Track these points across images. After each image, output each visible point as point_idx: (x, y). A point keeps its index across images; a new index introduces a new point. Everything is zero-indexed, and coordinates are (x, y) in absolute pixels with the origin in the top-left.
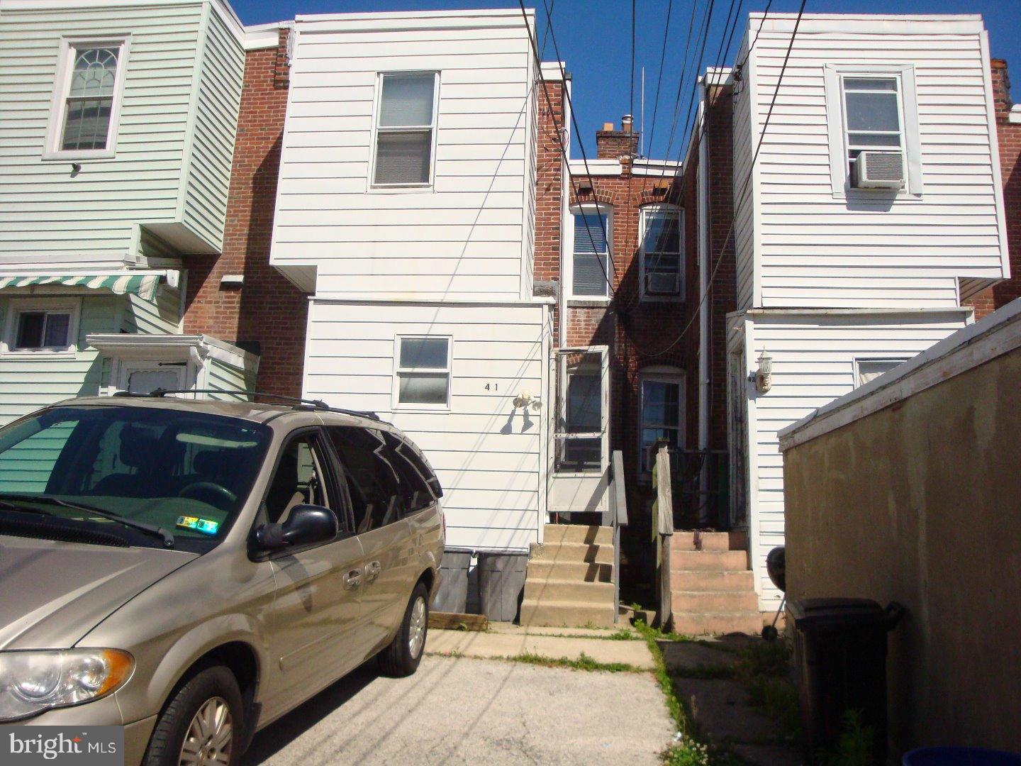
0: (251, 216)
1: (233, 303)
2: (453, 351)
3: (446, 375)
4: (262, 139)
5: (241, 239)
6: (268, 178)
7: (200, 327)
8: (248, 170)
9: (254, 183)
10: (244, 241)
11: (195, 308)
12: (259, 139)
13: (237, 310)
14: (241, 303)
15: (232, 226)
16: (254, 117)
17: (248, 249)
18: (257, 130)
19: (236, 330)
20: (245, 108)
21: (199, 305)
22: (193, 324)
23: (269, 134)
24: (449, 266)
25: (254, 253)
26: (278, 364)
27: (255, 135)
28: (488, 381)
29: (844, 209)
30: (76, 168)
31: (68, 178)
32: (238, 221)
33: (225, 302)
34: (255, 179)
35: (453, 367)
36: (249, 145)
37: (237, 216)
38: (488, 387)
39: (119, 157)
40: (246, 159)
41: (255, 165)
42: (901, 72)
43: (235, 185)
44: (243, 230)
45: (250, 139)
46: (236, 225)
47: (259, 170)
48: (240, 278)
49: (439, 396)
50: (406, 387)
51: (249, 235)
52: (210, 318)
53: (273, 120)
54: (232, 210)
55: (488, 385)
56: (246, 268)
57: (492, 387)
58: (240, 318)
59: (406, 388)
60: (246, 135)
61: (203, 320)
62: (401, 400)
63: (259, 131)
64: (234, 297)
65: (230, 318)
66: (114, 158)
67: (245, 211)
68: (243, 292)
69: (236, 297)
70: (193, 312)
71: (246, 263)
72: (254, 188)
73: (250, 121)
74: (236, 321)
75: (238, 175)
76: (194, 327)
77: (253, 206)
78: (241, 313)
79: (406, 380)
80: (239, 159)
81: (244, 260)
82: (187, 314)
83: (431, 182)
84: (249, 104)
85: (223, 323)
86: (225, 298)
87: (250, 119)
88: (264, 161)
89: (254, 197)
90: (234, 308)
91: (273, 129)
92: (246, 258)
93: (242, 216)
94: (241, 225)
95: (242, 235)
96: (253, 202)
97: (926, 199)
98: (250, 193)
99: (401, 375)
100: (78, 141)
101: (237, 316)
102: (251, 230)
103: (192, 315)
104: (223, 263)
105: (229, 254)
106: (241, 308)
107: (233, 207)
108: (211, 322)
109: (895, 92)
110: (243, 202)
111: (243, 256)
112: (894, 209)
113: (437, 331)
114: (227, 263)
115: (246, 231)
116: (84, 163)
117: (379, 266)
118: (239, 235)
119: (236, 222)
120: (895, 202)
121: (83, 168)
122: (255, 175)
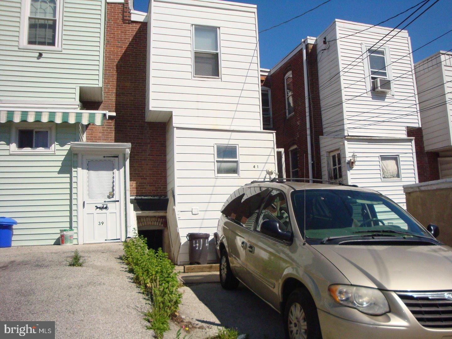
0: (117, 84)
1: (111, 125)
2: (239, 151)
3: (236, 162)
4: (119, 47)
5: (113, 95)
6: (124, 66)
7: (95, 137)
8: (113, 62)
9: (116, 68)
10: (114, 96)
11: (91, 127)
12: (117, 47)
13: (113, 129)
14: (115, 126)
15: (107, 88)
16: (114, 36)
17: (116, 100)
18: (116, 42)
19: (114, 139)
20: (109, 31)
21: (93, 126)
22: (91, 136)
23: (122, 45)
24: (231, 114)
25: (120, 102)
26: (137, 155)
27: (115, 44)
28: (254, 164)
29: (371, 99)
30: (40, 55)
31: (36, 60)
32: (110, 86)
33: (106, 125)
34: (117, 66)
35: (240, 158)
36: (112, 49)
37: (110, 83)
38: (254, 167)
39: (64, 52)
40: (112, 56)
41: (116, 59)
42: (385, 49)
43: (107, 69)
44: (113, 91)
45: (113, 47)
46: (109, 88)
47: (118, 62)
48: (114, 114)
49: (235, 171)
50: (220, 166)
51: (116, 93)
52: (100, 133)
53: (124, 38)
54: (106, 80)
55: (254, 166)
56: (116, 109)
57: (256, 167)
58: (115, 133)
59: (220, 168)
60: (111, 44)
61: (96, 134)
62: (218, 173)
63: (117, 43)
64: (111, 123)
65: (110, 133)
66: (62, 51)
67: (113, 81)
68: (115, 121)
69: (113, 123)
70: (90, 130)
71: (116, 107)
72: (117, 71)
73: (112, 38)
74: (113, 134)
75: (108, 63)
76: (91, 137)
77: (117, 79)
78: (115, 130)
79: (219, 164)
80: (108, 56)
81: (115, 105)
82: (87, 131)
83: (220, 77)
84: (110, 29)
85: (106, 135)
86: (107, 123)
87: (112, 36)
88: (121, 58)
89: (117, 75)
90: (112, 128)
91: (124, 43)
92: (116, 104)
93: (112, 84)
94: (111, 88)
95: (113, 93)
96: (117, 77)
97: (395, 97)
98: (115, 73)
99: (217, 161)
100: (38, 40)
101: (114, 132)
102: (117, 91)
103: (90, 131)
104: (104, 106)
105: (106, 102)
106: (115, 128)
107: (107, 79)
108: (101, 135)
109: (384, 56)
110: (112, 77)
111: (114, 103)
112: (386, 100)
113: (232, 142)
114: (106, 106)
115: (115, 91)
116: (44, 53)
117: (201, 113)
118: (111, 93)
119: (109, 87)
120: (386, 97)
121: (44, 55)
122: (117, 64)
